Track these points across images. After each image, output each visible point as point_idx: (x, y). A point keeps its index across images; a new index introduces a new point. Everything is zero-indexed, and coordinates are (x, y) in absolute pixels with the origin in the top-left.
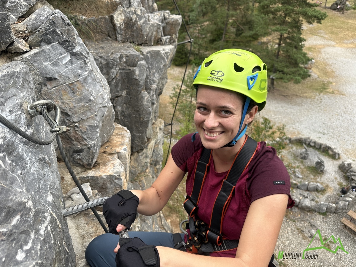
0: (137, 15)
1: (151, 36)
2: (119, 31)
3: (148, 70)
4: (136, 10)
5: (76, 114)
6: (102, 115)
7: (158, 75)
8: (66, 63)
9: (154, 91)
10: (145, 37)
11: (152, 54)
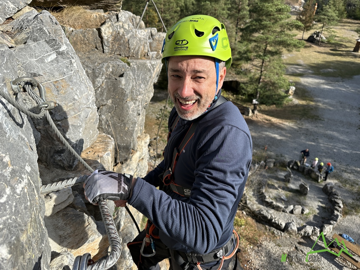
0: (125, 29)
1: (138, 50)
2: (106, 44)
3: (134, 81)
4: (124, 24)
5: (59, 112)
6: (86, 116)
7: (144, 86)
8: (52, 61)
9: (139, 102)
10: (132, 51)
11: (138, 66)
